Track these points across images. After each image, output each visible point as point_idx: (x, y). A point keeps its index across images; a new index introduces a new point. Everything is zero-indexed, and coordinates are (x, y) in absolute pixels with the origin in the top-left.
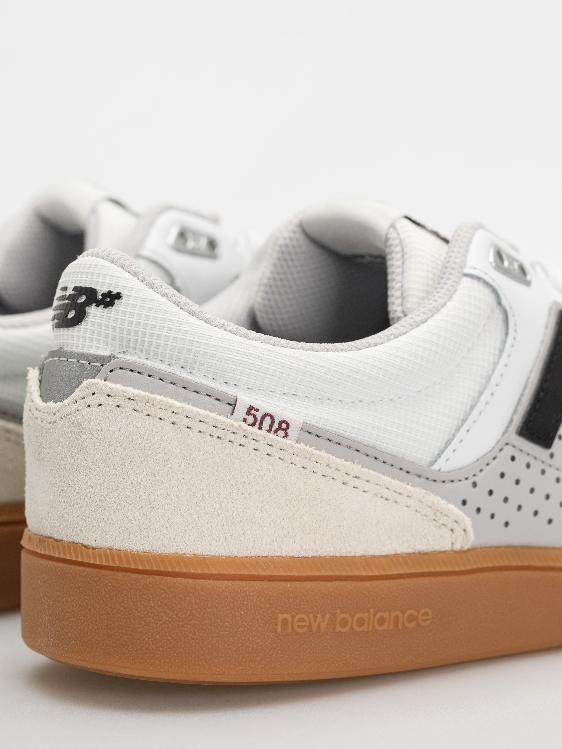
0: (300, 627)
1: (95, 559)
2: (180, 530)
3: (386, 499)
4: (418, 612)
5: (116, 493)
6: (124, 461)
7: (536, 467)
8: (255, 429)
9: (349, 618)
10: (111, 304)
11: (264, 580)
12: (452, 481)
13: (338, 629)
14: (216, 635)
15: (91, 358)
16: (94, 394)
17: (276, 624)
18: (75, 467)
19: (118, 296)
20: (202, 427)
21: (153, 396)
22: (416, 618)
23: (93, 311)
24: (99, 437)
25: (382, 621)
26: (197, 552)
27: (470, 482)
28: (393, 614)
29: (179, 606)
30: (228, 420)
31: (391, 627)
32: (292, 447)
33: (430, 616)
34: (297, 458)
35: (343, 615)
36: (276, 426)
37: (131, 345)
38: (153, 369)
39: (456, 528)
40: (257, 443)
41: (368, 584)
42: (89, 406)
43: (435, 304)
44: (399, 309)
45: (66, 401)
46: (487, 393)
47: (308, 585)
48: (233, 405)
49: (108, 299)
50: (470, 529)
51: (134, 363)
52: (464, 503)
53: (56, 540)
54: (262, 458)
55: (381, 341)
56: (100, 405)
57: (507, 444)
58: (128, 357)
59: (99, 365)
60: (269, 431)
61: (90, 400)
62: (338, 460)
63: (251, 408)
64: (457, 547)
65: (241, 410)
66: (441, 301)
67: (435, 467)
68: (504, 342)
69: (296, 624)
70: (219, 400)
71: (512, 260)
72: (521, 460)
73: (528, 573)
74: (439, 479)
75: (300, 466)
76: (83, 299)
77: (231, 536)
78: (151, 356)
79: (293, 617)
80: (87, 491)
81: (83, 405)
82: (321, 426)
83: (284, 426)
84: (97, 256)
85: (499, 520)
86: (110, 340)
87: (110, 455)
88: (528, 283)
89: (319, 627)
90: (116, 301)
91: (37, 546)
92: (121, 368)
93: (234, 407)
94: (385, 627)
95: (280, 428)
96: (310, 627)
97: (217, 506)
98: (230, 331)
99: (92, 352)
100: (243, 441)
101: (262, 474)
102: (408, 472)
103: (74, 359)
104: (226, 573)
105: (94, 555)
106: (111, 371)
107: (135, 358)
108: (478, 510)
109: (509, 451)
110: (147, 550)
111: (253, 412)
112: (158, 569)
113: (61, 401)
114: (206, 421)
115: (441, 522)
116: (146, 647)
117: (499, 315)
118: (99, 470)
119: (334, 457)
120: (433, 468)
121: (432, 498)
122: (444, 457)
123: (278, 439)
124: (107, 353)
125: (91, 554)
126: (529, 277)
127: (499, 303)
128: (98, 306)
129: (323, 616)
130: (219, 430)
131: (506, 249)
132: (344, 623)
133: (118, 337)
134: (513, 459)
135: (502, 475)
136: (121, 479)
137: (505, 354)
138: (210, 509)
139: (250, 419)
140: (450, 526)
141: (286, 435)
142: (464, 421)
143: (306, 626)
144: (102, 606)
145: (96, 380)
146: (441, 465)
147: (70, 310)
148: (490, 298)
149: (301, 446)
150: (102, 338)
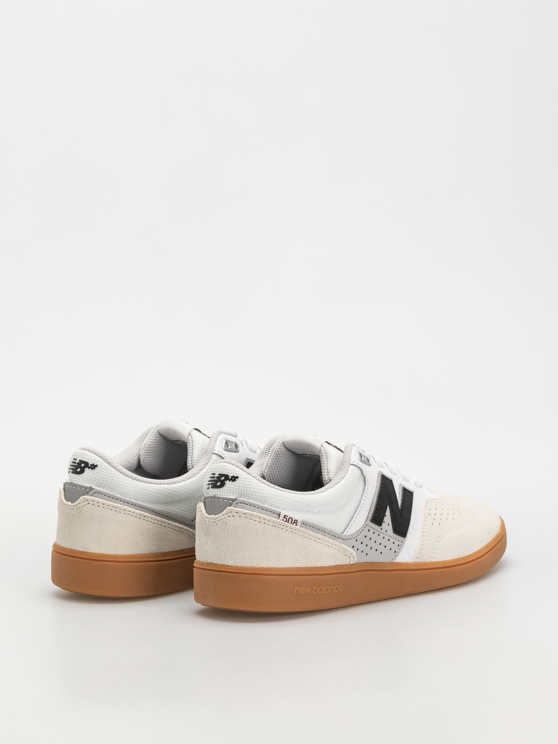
0: (302, 592)
1: (232, 570)
2: (262, 559)
3: (328, 546)
4: (339, 586)
5: (239, 547)
6: (242, 535)
7: (377, 533)
8: (286, 523)
9: (317, 589)
10: (235, 480)
11: (290, 576)
12: (349, 539)
13: (314, 593)
14: (275, 595)
15: (228, 499)
16: (231, 512)
17: (294, 591)
18: (224, 538)
19: (237, 477)
20: (269, 523)
21: (252, 512)
22: (338, 589)
23: (227, 483)
24: (233, 527)
25: (327, 590)
26: (268, 567)
27: (355, 539)
28: (331, 587)
29: (263, 585)
30: (278, 520)
31: (330, 592)
32: (299, 529)
33: (342, 588)
34: (300, 533)
35: (315, 588)
36: (293, 522)
37: (242, 494)
38: (251, 503)
39: (351, 556)
40: (287, 528)
41: (323, 576)
42: (229, 516)
43: (342, 476)
44: (327, 477)
45: (220, 515)
46: (360, 507)
47: (304, 577)
48: (279, 515)
49: (234, 479)
50: (355, 556)
51: (244, 501)
52: (353, 547)
53: (215, 564)
54: (289, 533)
55: (325, 490)
56: (233, 516)
57: (367, 525)
58: (241, 499)
59: (232, 502)
60: (291, 523)
61: (230, 514)
62: (313, 533)
63: (285, 516)
64: (351, 563)
65: (282, 517)
66: (344, 475)
67: (344, 534)
68: (364, 488)
69: (301, 591)
70: (274, 513)
71: (365, 456)
72: (372, 531)
73: (374, 572)
74: (345, 539)
75: (301, 535)
76: (223, 478)
77: (279, 560)
78: (250, 498)
79: (300, 588)
80: (229, 546)
81: (227, 516)
82: (307, 521)
83: (296, 522)
84: (226, 462)
85: (364, 553)
86: (234, 493)
87: (237, 534)
88: (370, 465)
89: (308, 592)
90: (236, 479)
91: (201, 566)
92: (240, 503)
93: (280, 516)
94: (328, 592)
95: (294, 522)
96: (305, 592)
97: (274, 550)
98: (276, 489)
99: (228, 497)
100: (283, 527)
101: (289, 539)
102: (335, 537)
103: (221, 499)
104: (278, 573)
105: (231, 568)
106: (236, 504)
107: (244, 499)
108: (358, 549)
109: (368, 528)
110: (251, 566)
111: (286, 517)
112: (255, 573)
113: (217, 515)
114: (271, 521)
115: (346, 554)
116: (251, 600)
117: (362, 478)
118: (233, 538)
119: (312, 532)
120: (343, 535)
121: (343, 545)
122: (346, 530)
123: (294, 526)
124: (234, 498)
125: (230, 568)
126: (370, 463)
127: (363, 474)
128: (230, 481)
129: (309, 588)
130: (275, 524)
131: (362, 453)
132: (316, 590)
133: (237, 492)
134: (369, 530)
135: (366, 537)
136: (241, 542)
137: (365, 492)
138: (272, 551)
139: (285, 520)
140: (349, 556)
141: (296, 525)
142: (352, 517)
143: (303, 592)
144: (235, 586)
145: (231, 507)
146: (346, 533)
147: (218, 482)
148: (360, 472)
149: (301, 528)
150: (232, 492)
